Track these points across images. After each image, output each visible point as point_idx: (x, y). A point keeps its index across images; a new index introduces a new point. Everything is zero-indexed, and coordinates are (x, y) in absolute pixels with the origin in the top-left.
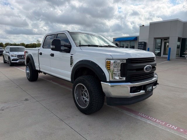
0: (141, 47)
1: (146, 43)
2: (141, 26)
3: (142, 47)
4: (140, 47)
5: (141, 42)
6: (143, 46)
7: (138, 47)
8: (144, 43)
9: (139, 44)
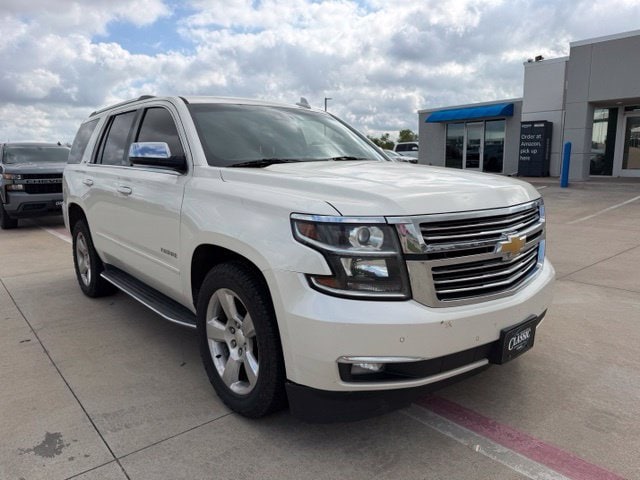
0: (531, 141)
1: (551, 124)
2: (530, 61)
3: (538, 141)
4: (526, 141)
5: (533, 123)
6: (539, 136)
7: (521, 141)
8: (542, 125)
9: (524, 131)
